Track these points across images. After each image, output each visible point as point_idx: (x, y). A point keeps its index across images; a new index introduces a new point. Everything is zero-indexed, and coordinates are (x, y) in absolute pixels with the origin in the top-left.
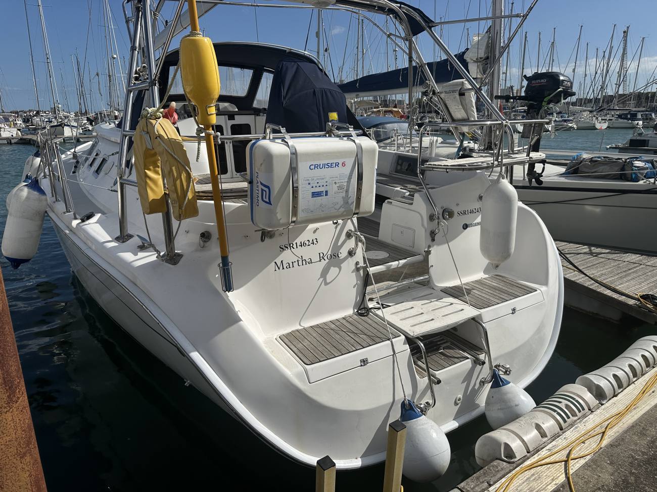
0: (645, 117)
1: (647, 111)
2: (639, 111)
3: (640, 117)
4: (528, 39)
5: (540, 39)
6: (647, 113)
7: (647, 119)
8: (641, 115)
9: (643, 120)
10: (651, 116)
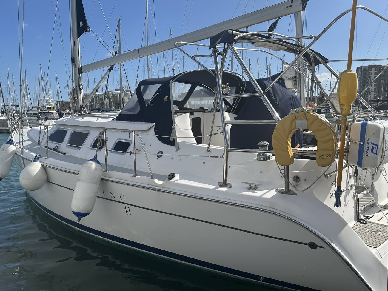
0: (326, 112)
1: (326, 108)
2: (322, 108)
3: (323, 111)
4: (251, 63)
5: (258, 64)
6: (327, 109)
7: (327, 113)
8: (324, 110)
9: (325, 113)
10: (329, 111)
